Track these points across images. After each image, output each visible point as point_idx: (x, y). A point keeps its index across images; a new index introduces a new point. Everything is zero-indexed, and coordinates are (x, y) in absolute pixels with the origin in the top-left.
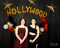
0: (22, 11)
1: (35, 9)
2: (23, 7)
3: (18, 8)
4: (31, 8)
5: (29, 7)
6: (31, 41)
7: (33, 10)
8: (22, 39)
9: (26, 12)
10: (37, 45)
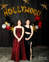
0: (17, 11)
1: (29, 8)
2: (18, 7)
3: (13, 8)
4: (26, 7)
5: (24, 6)
6: (26, 39)
7: (28, 9)
8: (19, 38)
9: (21, 11)
10: (31, 43)
